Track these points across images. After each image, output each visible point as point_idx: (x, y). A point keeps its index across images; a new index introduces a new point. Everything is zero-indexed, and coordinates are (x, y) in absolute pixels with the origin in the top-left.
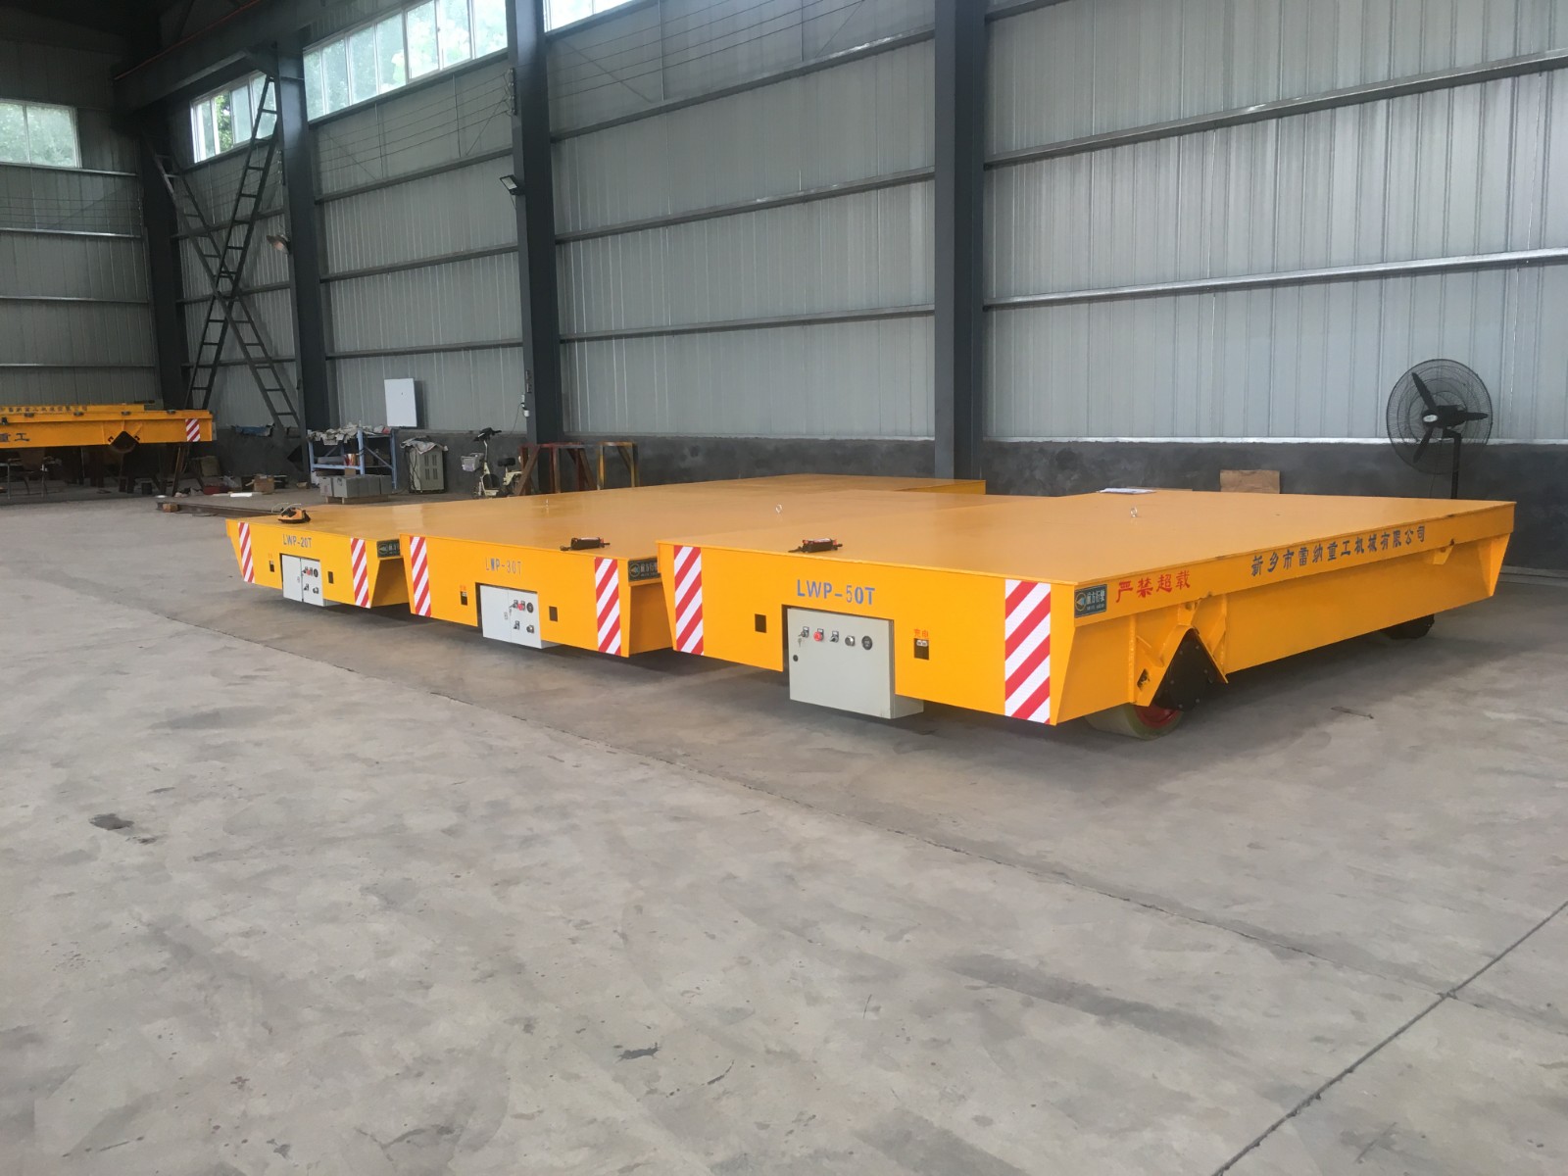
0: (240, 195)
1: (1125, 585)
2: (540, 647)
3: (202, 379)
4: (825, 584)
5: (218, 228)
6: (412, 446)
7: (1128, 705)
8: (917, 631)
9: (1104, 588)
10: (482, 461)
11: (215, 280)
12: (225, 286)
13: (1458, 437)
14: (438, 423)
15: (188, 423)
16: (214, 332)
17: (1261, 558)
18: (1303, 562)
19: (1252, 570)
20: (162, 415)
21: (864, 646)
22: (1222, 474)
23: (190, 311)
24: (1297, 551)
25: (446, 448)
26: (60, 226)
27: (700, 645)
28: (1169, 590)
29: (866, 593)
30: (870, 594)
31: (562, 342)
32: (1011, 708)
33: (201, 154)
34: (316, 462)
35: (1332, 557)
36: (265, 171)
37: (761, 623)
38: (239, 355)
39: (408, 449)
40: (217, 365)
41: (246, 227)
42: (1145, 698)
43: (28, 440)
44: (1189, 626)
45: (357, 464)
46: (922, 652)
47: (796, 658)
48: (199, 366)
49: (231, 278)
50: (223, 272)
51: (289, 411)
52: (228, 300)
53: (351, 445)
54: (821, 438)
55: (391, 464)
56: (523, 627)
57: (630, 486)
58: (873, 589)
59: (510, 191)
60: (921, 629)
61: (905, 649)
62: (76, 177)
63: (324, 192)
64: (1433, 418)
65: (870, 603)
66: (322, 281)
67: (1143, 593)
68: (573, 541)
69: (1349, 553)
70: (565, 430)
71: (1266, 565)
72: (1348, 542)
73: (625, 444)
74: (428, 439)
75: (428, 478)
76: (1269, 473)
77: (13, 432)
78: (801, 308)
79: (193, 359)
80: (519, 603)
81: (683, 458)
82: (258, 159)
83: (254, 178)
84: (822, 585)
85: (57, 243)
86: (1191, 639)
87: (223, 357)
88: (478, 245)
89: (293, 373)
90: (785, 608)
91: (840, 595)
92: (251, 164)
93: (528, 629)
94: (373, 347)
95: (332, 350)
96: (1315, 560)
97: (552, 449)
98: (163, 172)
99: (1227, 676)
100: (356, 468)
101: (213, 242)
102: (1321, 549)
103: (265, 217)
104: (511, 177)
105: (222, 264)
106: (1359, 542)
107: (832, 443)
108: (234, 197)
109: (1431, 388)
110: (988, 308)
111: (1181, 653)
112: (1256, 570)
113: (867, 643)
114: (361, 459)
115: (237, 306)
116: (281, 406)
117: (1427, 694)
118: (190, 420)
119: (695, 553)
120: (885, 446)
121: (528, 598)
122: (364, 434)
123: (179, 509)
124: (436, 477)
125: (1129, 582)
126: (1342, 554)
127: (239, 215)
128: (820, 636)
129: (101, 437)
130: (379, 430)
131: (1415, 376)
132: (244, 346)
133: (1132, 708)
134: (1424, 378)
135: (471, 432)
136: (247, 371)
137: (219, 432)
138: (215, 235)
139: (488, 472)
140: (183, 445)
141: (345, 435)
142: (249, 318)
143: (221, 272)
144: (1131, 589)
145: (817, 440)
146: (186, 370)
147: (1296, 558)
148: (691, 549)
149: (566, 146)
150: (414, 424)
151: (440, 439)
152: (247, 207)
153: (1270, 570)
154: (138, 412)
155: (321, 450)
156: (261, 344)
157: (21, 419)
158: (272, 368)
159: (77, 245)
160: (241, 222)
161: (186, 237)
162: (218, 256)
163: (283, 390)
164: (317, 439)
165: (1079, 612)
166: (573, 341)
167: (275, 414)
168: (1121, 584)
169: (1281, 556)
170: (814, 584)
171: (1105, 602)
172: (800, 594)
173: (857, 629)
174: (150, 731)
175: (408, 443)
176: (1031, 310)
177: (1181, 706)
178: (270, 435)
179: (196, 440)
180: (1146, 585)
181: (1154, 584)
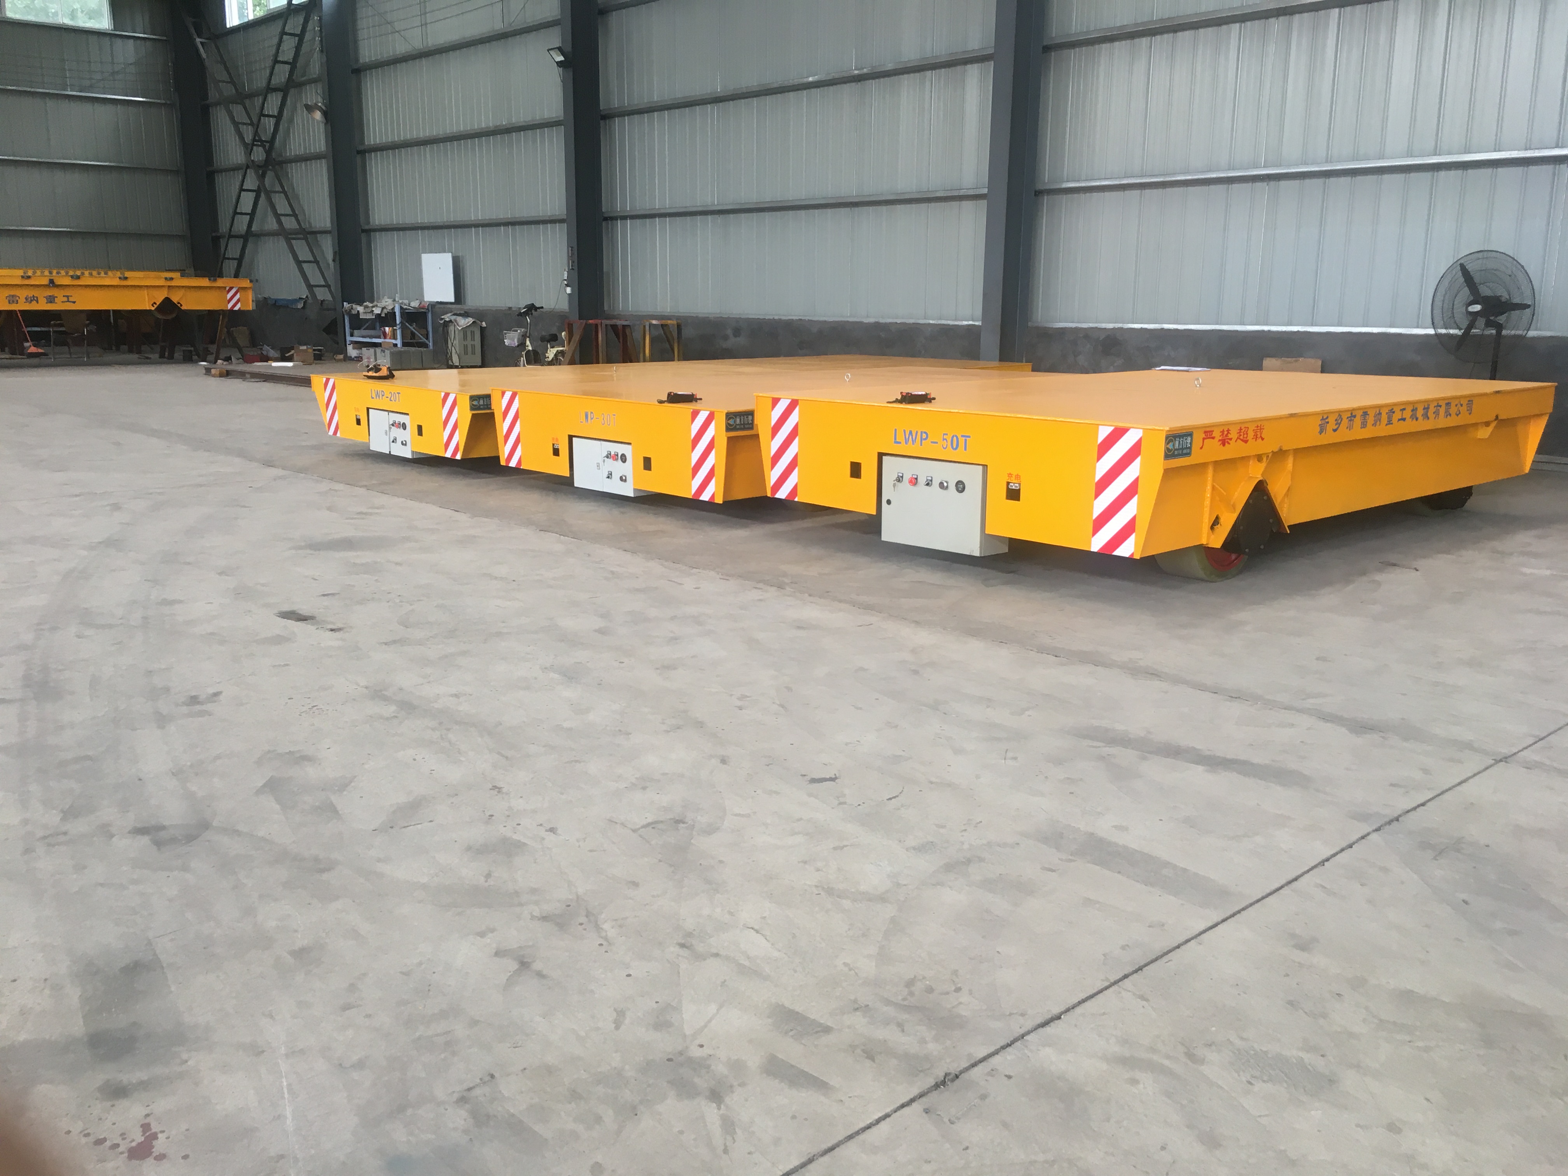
0: (276, 62)
1: (1208, 434)
2: (632, 495)
3: (233, 249)
4: (922, 432)
5: (252, 96)
6: (451, 321)
7: (1201, 546)
8: (1010, 475)
9: (1190, 435)
10: (524, 336)
11: (249, 149)
12: (259, 154)
13: (1499, 327)
14: (473, 301)
15: (229, 291)
16: (247, 202)
17: (1327, 417)
18: (1364, 425)
19: (1318, 429)
20: (205, 282)
21: (957, 490)
22: (1264, 362)
23: (219, 179)
24: (1359, 414)
25: (484, 324)
26: (90, 88)
27: (794, 492)
28: (1246, 442)
29: (962, 440)
30: (966, 440)
31: (606, 219)
32: (1097, 544)
33: (233, 19)
34: (352, 335)
35: (1390, 422)
36: (301, 37)
37: (856, 470)
38: (271, 224)
39: (447, 324)
40: (247, 236)
41: (280, 95)
42: (1217, 541)
43: (74, 302)
44: (1260, 478)
45: (395, 338)
46: (1013, 495)
47: (889, 502)
48: (231, 236)
49: (264, 147)
50: (257, 140)
51: (323, 283)
52: (262, 169)
53: (387, 319)
54: (866, 321)
55: (427, 338)
56: (616, 476)
57: (673, 360)
58: (969, 437)
59: (557, 63)
60: (1014, 473)
61: (997, 492)
62: (106, 41)
63: (361, 61)
64: (1477, 308)
65: (965, 449)
66: (359, 152)
67: (1224, 442)
68: (669, 395)
69: (1404, 419)
70: (606, 308)
71: (1332, 425)
72: (1404, 409)
73: (669, 322)
74: (466, 315)
75: (466, 353)
76: (1312, 361)
77: (59, 294)
78: (849, 189)
79: (224, 228)
80: (613, 453)
81: (726, 338)
82: (294, 24)
83: (289, 44)
84: (919, 434)
85: (88, 107)
86: (1260, 489)
87: (254, 228)
88: (521, 117)
89: (328, 247)
90: (881, 455)
91: (937, 443)
92: (287, 29)
93: (621, 479)
94: (409, 220)
95: (368, 223)
96: (1374, 425)
97: (596, 325)
98: (195, 36)
99: (1288, 526)
100: (394, 341)
101: (245, 108)
102: (1380, 414)
103: (301, 85)
104: (560, 49)
105: (256, 133)
106: (1414, 410)
107: (877, 326)
108: (269, 63)
109: (1477, 279)
110: (1039, 193)
111: (1251, 501)
112: (1322, 430)
113: (961, 487)
114: (399, 333)
115: (270, 175)
116: (315, 278)
117: (1468, 554)
118: (231, 288)
119: (793, 404)
120: (930, 330)
121: (621, 449)
122: (401, 308)
123: (227, 374)
124: (473, 353)
125: (1213, 431)
126: (1399, 420)
127: (275, 81)
128: (914, 481)
129: (145, 302)
130: (415, 304)
131: (1462, 266)
132: (278, 216)
133: (1206, 551)
134: (1469, 267)
135: (510, 308)
136: (282, 243)
137: (257, 302)
138: (247, 102)
139: (530, 348)
140: (223, 312)
141: (383, 308)
142: (282, 187)
143: (254, 140)
144: (1213, 438)
145: (861, 323)
146: (216, 240)
147: (1358, 421)
148: (788, 401)
149: (614, 19)
150: (452, 299)
151: (478, 315)
152: (282, 74)
153: (1335, 430)
154: (179, 280)
155: (357, 323)
156: (295, 215)
157: (67, 281)
158: (306, 239)
159: (110, 108)
160: (275, 90)
161: (217, 104)
162: (252, 124)
163: (316, 262)
164: (353, 312)
165: (1169, 455)
166: (614, 219)
167: (310, 287)
168: (1205, 432)
169: (1344, 417)
170: (911, 433)
171: (1190, 448)
172: (896, 442)
173: (950, 473)
174: (293, 552)
175: (447, 317)
176: (1082, 196)
177: (1247, 550)
178: (304, 308)
179: (236, 308)
180: (1227, 435)
181: (1234, 435)
